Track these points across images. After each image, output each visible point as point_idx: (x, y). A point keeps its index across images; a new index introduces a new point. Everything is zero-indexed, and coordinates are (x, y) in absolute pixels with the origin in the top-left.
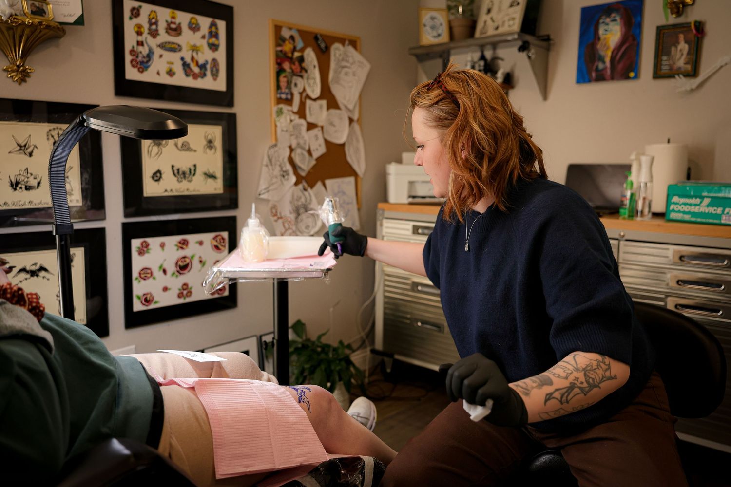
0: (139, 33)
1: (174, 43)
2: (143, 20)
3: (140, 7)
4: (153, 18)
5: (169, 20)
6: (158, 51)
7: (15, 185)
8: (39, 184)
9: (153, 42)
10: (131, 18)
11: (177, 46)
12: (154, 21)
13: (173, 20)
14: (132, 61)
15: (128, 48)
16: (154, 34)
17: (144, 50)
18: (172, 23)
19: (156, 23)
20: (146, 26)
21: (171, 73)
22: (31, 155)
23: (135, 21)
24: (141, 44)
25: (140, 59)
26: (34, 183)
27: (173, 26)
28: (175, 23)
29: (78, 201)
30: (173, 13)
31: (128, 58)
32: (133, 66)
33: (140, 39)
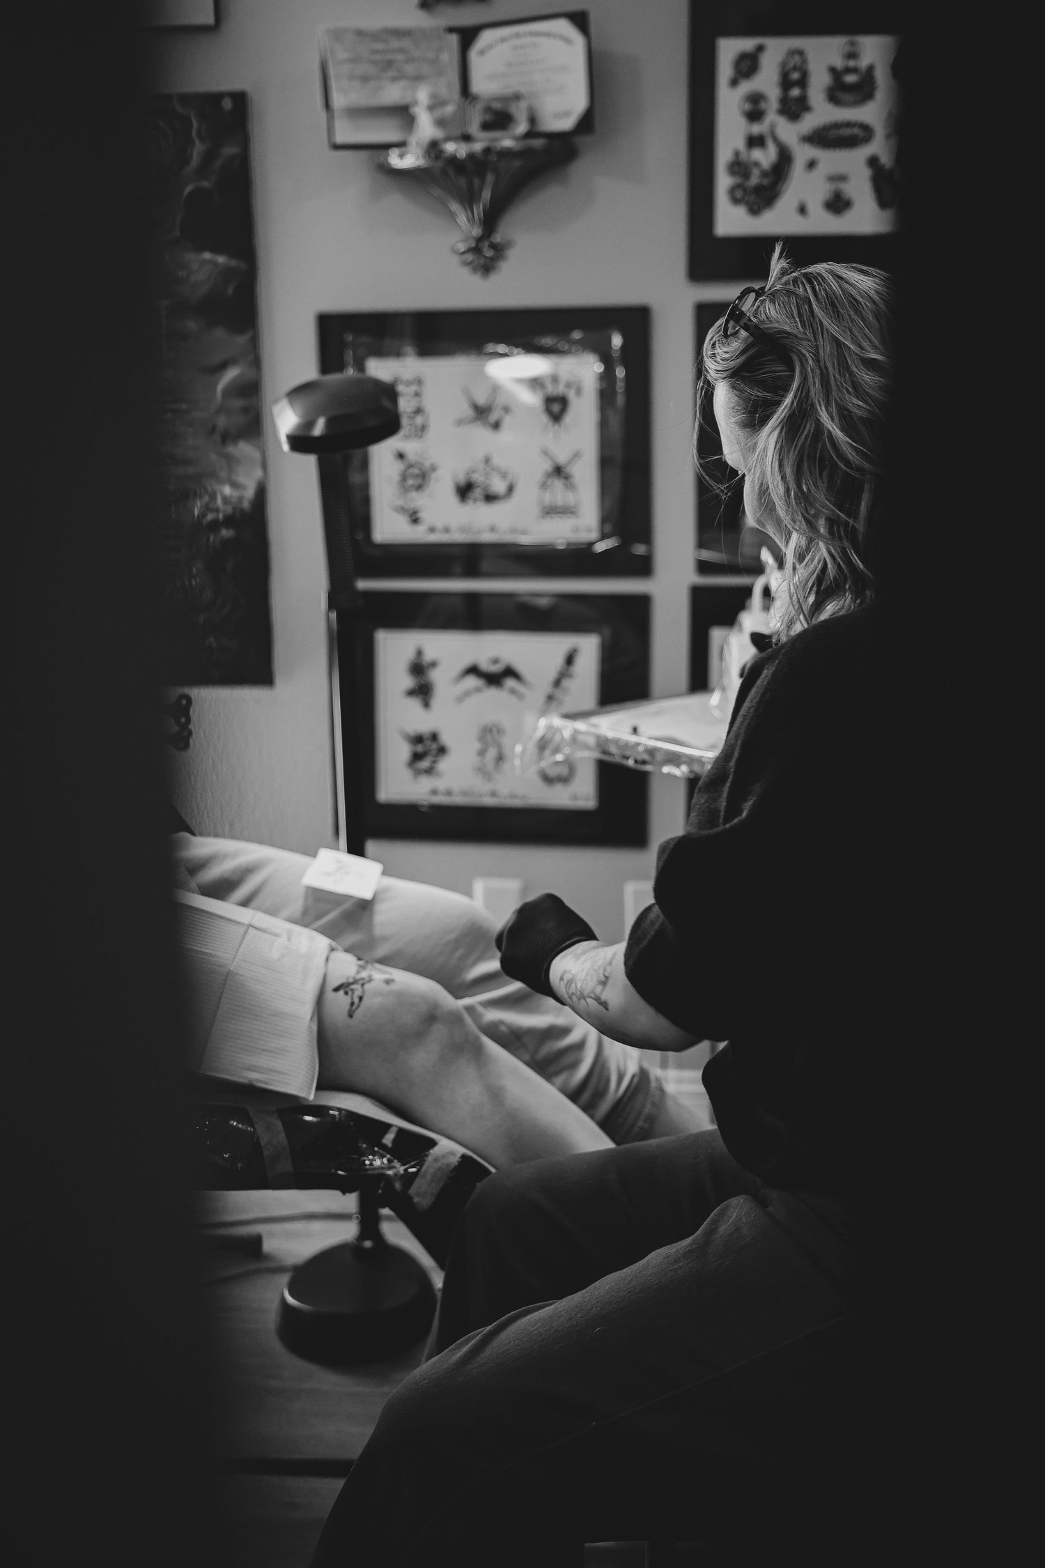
0: (754, 115)
1: (849, 124)
2: (767, 81)
3: (760, 48)
4: (795, 68)
5: (839, 63)
6: (802, 153)
7: (464, 491)
8: (510, 489)
9: (789, 132)
10: (734, 83)
11: (856, 131)
12: (795, 76)
13: (852, 63)
14: (732, 191)
15: (723, 157)
16: (794, 108)
17: (765, 157)
18: (848, 70)
19: (803, 83)
20: (773, 94)
21: (838, 204)
22: (496, 426)
23: (746, 87)
24: (755, 142)
25: (755, 180)
26: (499, 486)
27: (851, 79)
28: (854, 70)
29: (589, 530)
30: (852, 44)
31: (723, 182)
32: (736, 201)
33: (756, 129)
